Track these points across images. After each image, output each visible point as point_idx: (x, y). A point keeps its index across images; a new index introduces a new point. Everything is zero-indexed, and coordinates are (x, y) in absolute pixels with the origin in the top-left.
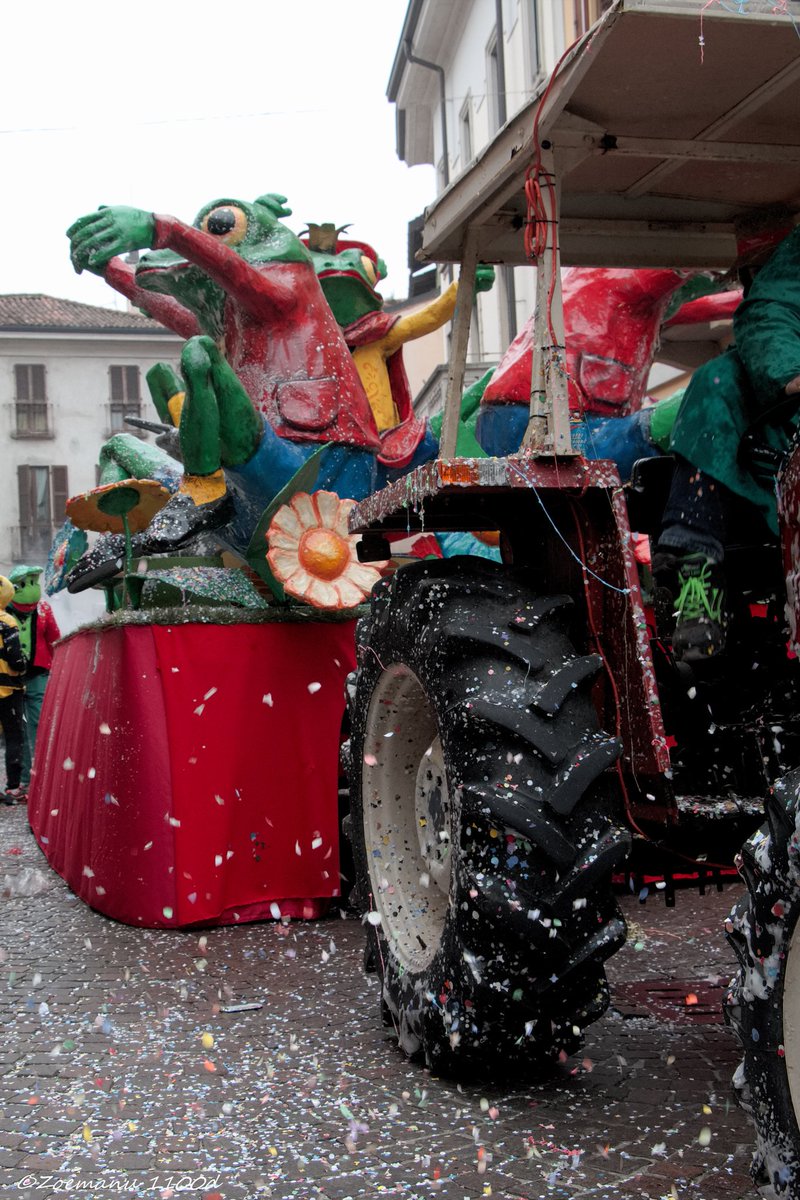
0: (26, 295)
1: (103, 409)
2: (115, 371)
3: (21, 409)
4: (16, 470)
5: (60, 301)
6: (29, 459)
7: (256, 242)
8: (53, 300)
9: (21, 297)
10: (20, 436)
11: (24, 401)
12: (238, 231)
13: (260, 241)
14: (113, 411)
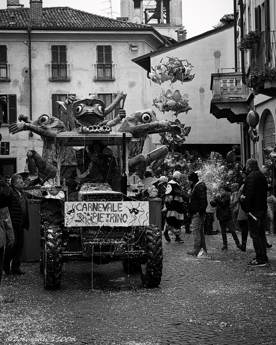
0: (60, 8)
1: (93, 66)
2: (99, 48)
3: (54, 67)
4: (51, 97)
5: (76, 11)
6: (57, 91)
7: (50, 124)
8: (73, 10)
9: (57, 8)
10: (53, 80)
11: (56, 63)
12: (46, 121)
13: (51, 123)
14: (98, 68)
